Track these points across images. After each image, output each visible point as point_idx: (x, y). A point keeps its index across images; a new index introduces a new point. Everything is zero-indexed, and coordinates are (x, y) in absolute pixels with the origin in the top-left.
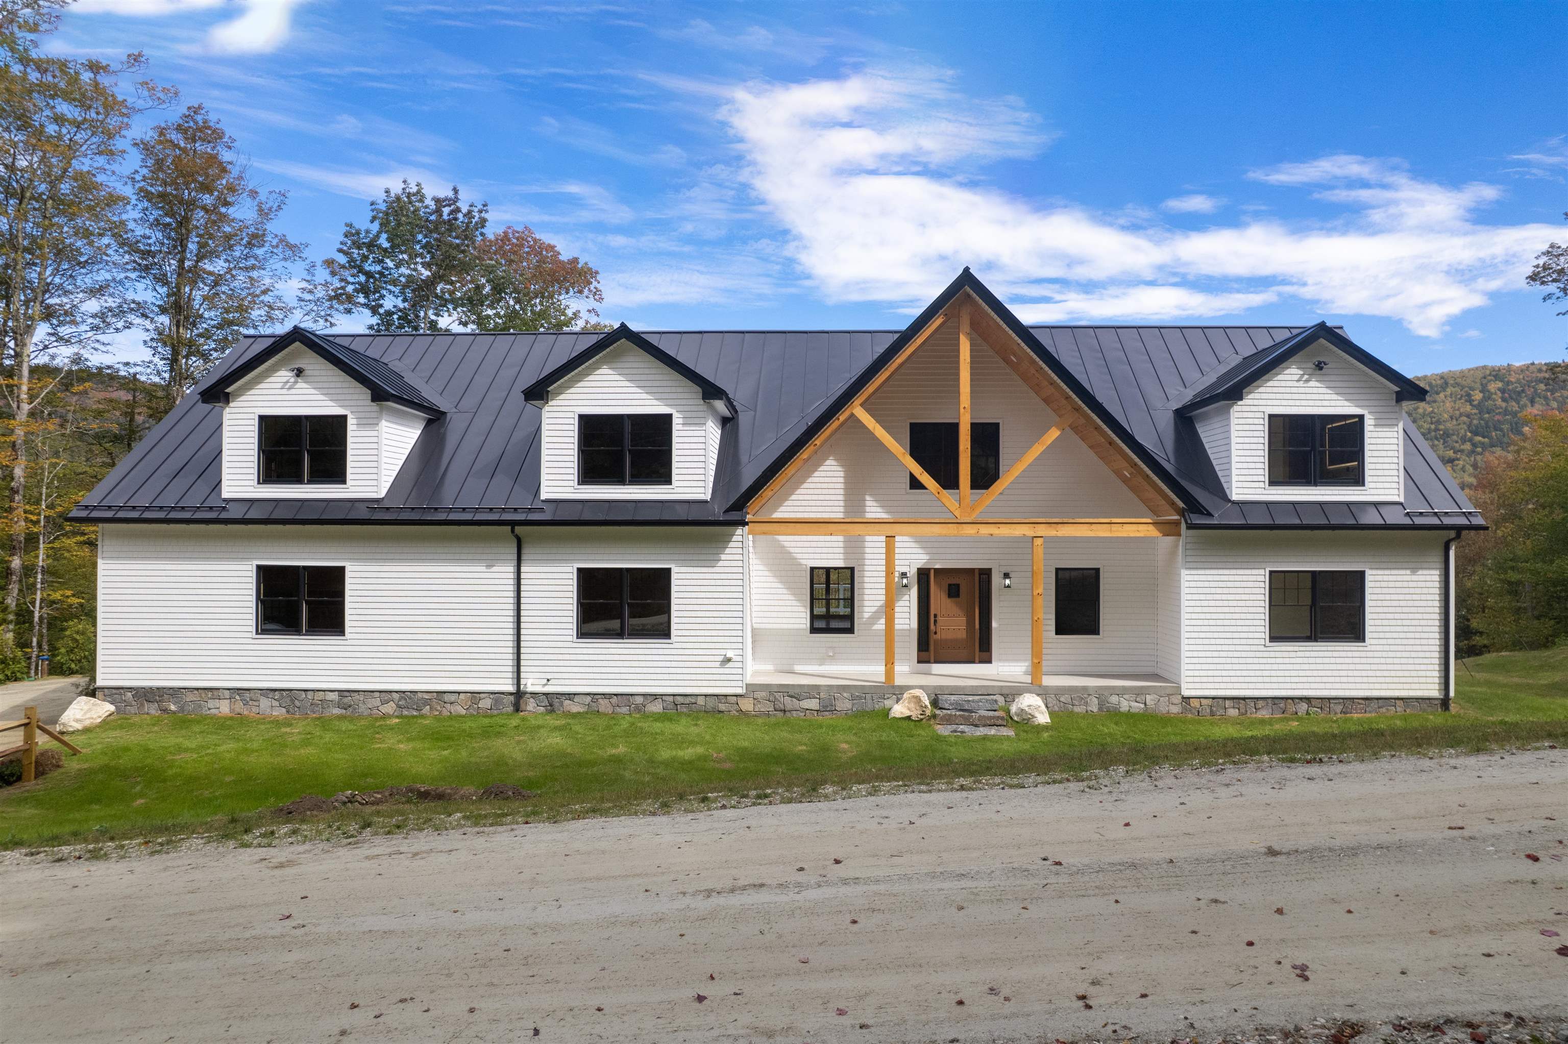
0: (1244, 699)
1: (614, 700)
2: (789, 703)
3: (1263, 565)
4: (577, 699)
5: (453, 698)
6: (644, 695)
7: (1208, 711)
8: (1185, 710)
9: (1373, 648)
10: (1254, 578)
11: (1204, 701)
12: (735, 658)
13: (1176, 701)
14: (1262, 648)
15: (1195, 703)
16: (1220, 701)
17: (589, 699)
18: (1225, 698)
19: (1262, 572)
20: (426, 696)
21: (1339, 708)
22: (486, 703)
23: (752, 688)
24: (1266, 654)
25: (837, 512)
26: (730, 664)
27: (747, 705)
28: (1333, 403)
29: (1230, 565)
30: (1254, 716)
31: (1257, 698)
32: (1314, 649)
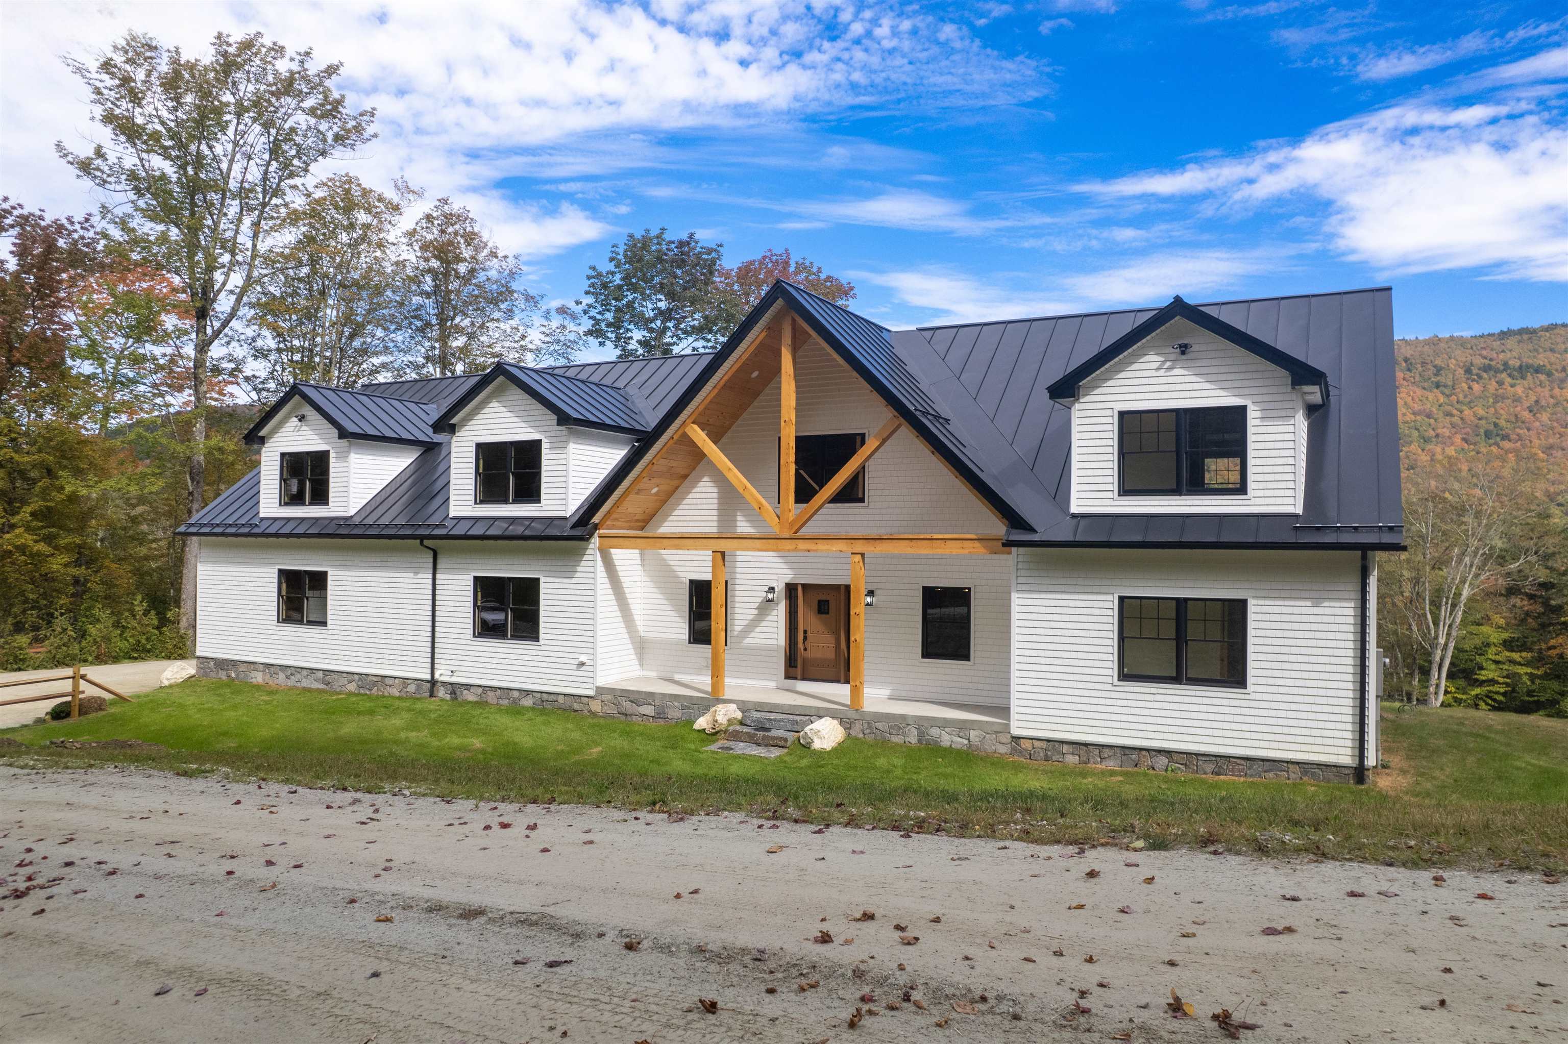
0: (1086, 745)
1: (499, 692)
2: (628, 706)
3: (1112, 590)
4: (472, 690)
5: (390, 681)
6: (519, 690)
7: (1042, 754)
8: (1014, 751)
9: (1258, 696)
10: (1101, 604)
11: (1037, 744)
12: (588, 663)
13: (1004, 740)
14: (1109, 687)
15: (1026, 745)
16: (1057, 745)
17: (480, 690)
18: (1062, 742)
19: (1110, 597)
20: (375, 679)
21: (1209, 767)
22: (412, 688)
23: (600, 690)
24: (1114, 695)
25: (710, 526)
26: (584, 668)
27: (596, 706)
28: (1205, 393)
29: (1072, 589)
30: (1099, 766)
31: (1103, 746)
32: (1177, 692)
